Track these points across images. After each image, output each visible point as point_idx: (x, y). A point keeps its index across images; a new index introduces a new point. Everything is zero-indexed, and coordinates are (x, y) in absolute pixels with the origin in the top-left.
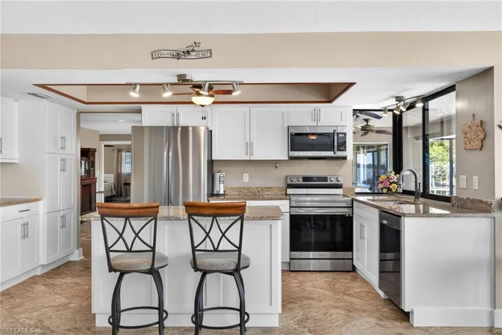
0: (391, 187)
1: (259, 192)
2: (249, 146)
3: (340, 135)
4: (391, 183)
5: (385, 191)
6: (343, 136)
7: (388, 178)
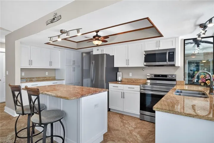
0: (206, 82)
1: (135, 80)
2: (128, 61)
3: (171, 53)
4: (207, 80)
5: (202, 84)
6: (172, 53)
7: (205, 76)
